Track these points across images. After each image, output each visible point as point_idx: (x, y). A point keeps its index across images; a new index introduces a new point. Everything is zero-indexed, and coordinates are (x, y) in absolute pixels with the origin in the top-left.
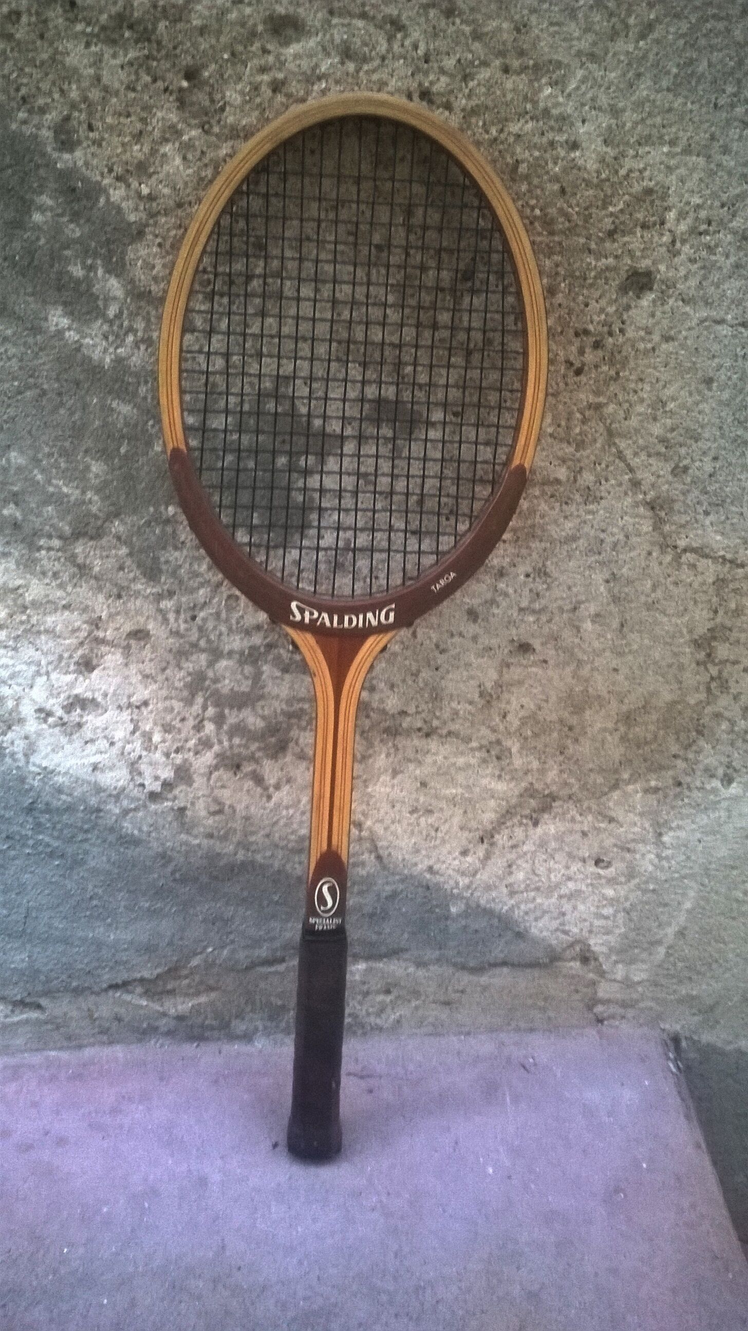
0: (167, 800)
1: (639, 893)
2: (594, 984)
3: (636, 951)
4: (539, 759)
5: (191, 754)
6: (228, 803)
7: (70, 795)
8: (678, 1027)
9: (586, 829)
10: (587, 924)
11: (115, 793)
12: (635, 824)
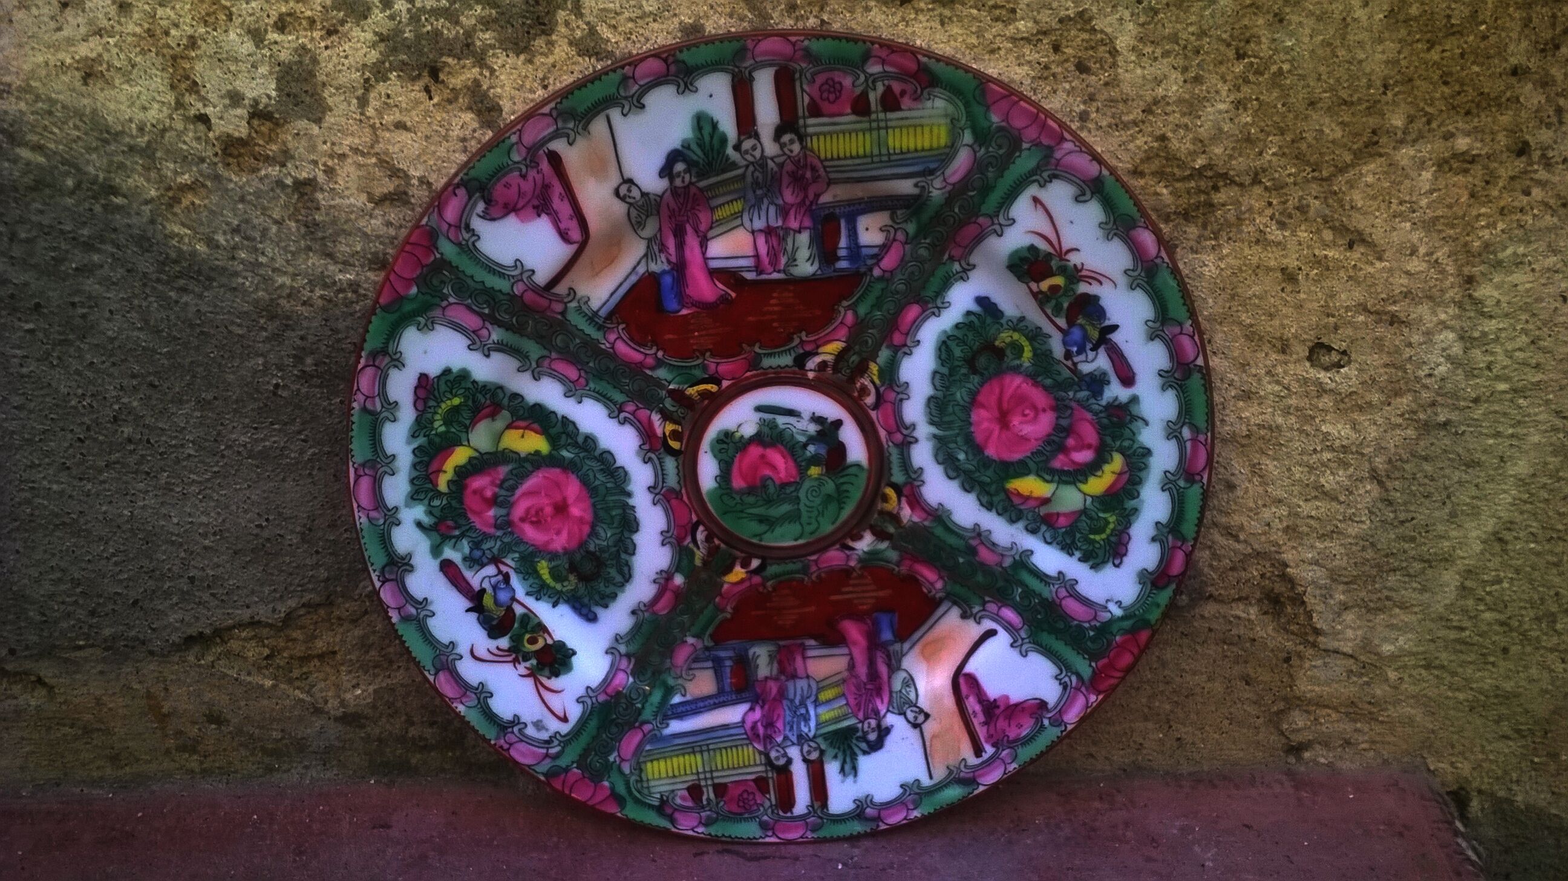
0: (268, 160)
1: (1411, 433)
2: (1287, 660)
3: (1393, 579)
4: (1185, 70)
5: (317, 34)
6: (412, 172)
7: (38, 148)
8: (1465, 768)
9: (1292, 262)
10: (1284, 511)
11: (142, 141)
12: (1414, 252)
